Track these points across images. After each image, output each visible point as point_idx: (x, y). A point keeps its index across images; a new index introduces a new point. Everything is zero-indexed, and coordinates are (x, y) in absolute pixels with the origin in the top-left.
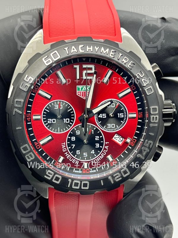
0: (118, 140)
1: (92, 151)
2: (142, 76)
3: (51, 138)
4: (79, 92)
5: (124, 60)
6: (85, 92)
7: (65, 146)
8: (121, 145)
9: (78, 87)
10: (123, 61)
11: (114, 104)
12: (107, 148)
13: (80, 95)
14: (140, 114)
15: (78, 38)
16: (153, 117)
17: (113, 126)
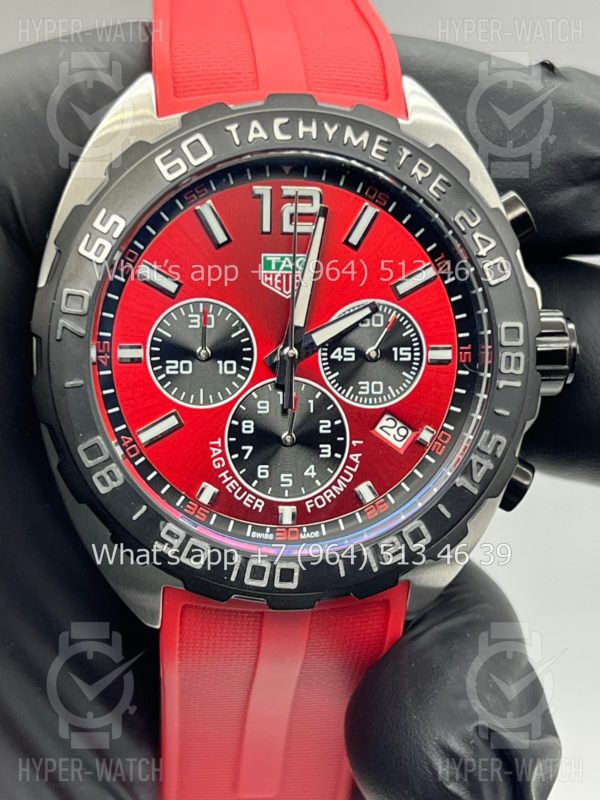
0: (392, 433)
1: (308, 470)
2: (473, 225)
3: (177, 422)
4: (268, 275)
5: (415, 170)
6: (287, 276)
7: (219, 451)
8: (402, 452)
9: (265, 258)
10: (413, 173)
11: (382, 316)
12: (356, 460)
13: (273, 286)
14: (463, 351)
15: (269, 96)
16: (509, 357)
17: (377, 388)
